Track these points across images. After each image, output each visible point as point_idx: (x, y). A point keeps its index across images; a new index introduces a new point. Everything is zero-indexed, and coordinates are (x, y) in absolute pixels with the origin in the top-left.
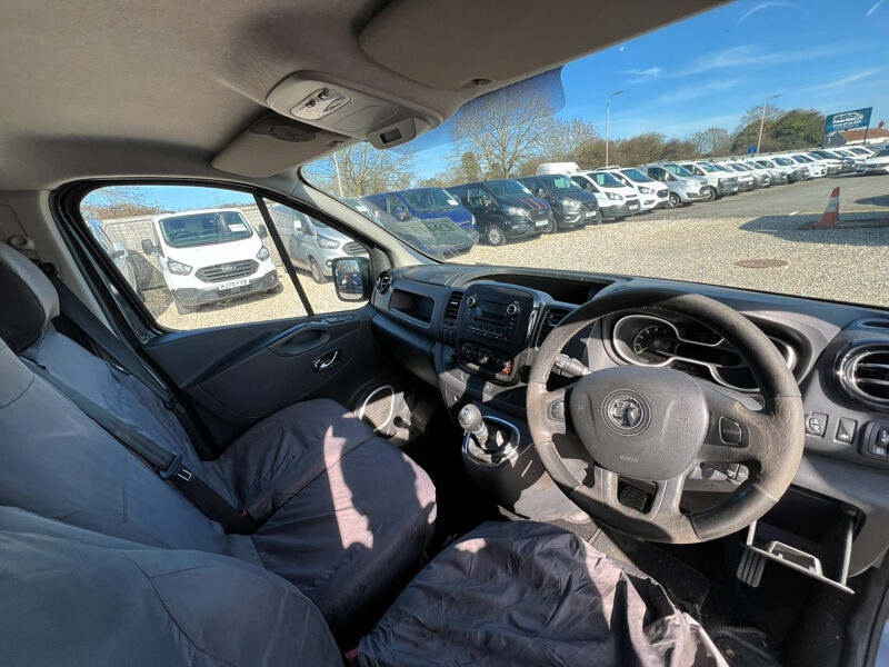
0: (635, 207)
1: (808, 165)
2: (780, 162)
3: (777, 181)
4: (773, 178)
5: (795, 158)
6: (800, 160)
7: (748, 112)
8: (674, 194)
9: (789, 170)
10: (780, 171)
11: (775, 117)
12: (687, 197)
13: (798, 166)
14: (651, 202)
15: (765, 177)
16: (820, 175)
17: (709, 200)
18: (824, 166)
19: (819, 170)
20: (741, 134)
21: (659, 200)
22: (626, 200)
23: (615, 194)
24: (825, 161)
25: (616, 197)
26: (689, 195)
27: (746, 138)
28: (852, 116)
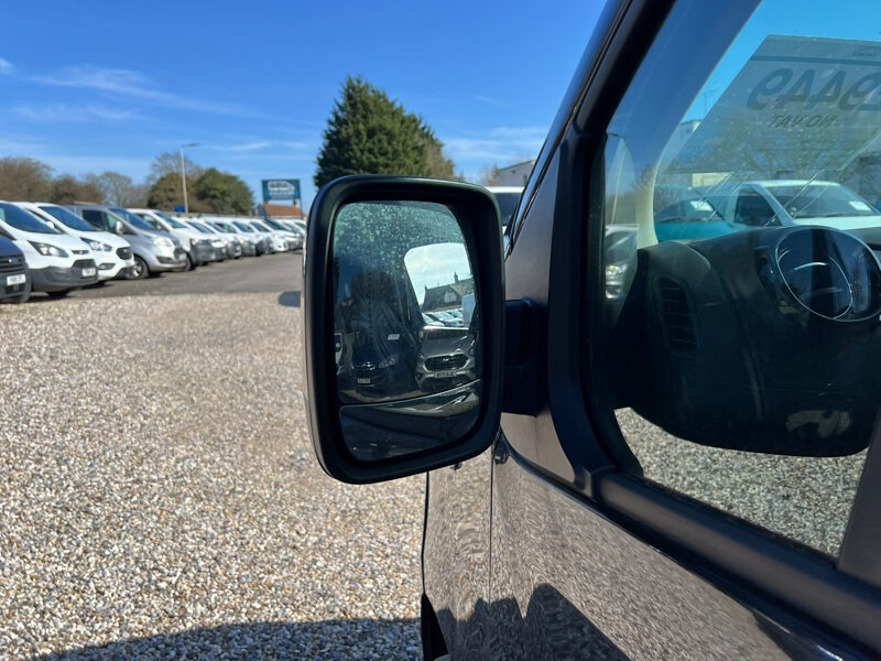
0: (91, 272)
1: (268, 235)
6: (257, 227)
7: (159, 160)
8: (138, 258)
10: (245, 238)
12: (158, 263)
13: (260, 235)
14: (109, 266)
15: (236, 244)
16: (283, 248)
17: (182, 270)
21: (121, 264)
22: (73, 258)
23: (49, 246)
25: (53, 250)
26: (161, 259)
27: (162, 194)
28: (284, 186)
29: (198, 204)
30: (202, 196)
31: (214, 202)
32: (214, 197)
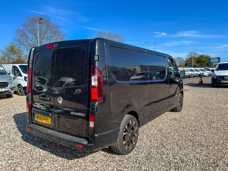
1: (204, 72)
2: (196, 70)
3: (196, 76)
4: (194, 75)
5: (200, 69)
6: (202, 70)
7: (189, 54)
9: (199, 73)
10: (196, 73)
11: (197, 56)
13: (201, 72)
16: (207, 75)
18: (208, 73)
19: (207, 74)
20: (188, 61)
24: (209, 71)
27: (189, 62)
28: (216, 59)
29: (196, 65)
30: (198, 62)
31: (201, 64)
32: (201, 62)
